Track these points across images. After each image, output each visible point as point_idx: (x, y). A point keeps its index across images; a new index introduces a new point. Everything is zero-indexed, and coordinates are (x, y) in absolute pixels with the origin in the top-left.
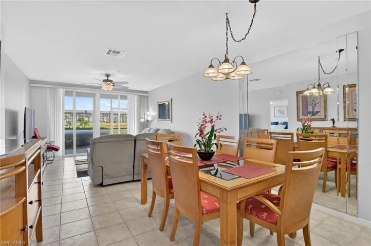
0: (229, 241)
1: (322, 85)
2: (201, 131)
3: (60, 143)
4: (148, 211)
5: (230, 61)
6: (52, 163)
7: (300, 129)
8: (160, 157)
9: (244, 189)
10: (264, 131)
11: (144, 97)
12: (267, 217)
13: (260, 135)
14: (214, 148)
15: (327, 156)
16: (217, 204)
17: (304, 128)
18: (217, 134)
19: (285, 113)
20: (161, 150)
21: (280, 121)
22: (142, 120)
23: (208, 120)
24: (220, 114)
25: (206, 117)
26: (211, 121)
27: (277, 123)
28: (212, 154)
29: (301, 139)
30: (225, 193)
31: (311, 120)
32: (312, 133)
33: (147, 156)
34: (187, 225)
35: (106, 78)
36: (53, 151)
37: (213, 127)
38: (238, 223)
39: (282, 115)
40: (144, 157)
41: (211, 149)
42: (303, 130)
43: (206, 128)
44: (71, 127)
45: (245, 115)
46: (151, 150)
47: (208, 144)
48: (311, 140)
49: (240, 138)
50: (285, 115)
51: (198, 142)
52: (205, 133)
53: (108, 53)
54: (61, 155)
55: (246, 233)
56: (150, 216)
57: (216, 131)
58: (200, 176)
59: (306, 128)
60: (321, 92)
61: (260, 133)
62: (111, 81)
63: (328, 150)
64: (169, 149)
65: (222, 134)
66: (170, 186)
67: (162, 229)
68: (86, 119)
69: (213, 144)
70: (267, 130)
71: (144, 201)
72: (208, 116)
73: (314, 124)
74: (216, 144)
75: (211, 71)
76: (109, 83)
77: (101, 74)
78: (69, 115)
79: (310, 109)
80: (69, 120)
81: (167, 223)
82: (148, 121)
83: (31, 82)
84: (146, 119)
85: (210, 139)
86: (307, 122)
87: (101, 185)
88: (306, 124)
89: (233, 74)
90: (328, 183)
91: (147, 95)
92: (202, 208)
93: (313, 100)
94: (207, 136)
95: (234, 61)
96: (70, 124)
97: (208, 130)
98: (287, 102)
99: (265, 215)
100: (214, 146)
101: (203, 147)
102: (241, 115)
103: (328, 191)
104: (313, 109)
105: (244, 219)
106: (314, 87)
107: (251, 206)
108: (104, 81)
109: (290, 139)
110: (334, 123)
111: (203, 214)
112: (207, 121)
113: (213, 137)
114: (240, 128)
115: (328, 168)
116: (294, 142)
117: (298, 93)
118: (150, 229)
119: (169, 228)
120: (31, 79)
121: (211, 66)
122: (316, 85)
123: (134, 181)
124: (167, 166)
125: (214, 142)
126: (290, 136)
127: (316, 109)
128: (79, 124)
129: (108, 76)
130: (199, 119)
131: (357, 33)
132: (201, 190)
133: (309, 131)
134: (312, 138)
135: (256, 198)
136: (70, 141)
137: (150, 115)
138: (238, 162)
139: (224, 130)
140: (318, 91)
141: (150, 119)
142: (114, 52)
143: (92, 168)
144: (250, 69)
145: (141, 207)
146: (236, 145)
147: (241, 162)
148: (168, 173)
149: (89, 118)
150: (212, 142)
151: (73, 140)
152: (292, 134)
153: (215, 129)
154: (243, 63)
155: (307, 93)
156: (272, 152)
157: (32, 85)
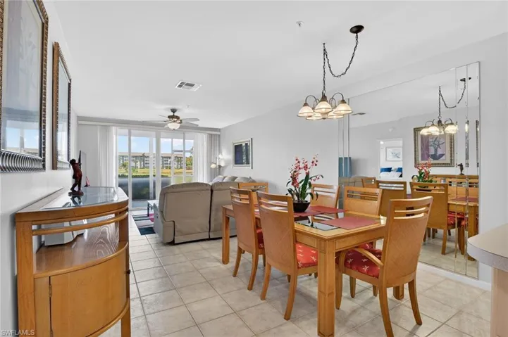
0: (327, 293)
1: (443, 123)
2: (294, 179)
4: (233, 270)
5: (328, 99)
7: (415, 177)
8: (249, 207)
9: (343, 240)
10: (371, 179)
11: (215, 137)
12: (368, 271)
13: (365, 184)
14: (308, 198)
15: (448, 210)
16: (313, 258)
17: (421, 175)
18: (312, 182)
19: (401, 156)
20: (250, 199)
21: (395, 166)
22: (213, 166)
23: (302, 165)
24: (316, 159)
25: (299, 162)
26: (306, 167)
27: (389, 170)
28: (307, 205)
29: (417, 190)
30: (323, 243)
31: (430, 166)
32: (431, 181)
33: (231, 207)
34: (277, 285)
35: (172, 114)
37: (307, 175)
38: (337, 279)
39: (397, 159)
40: (226, 209)
41: (306, 199)
42: (419, 178)
43: (299, 175)
45: (346, 158)
46: (236, 200)
47: (302, 194)
48: (430, 191)
49: (339, 187)
50: (401, 159)
51: (290, 191)
52: (299, 181)
53: (180, 86)
55: (346, 293)
56: (235, 275)
57: (311, 179)
58: (295, 226)
59: (423, 176)
60: (442, 130)
61: (366, 181)
62: (178, 118)
63: (449, 202)
64: (259, 198)
65: (317, 182)
66: (260, 239)
67: (250, 288)
69: (308, 194)
70: (374, 178)
71: (225, 260)
72: (301, 161)
73: (434, 171)
74: (311, 194)
75: (306, 111)
76: (176, 120)
77: (166, 109)
79: (432, 151)
81: (255, 282)
82: (220, 166)
83: (78, 117)
84: (218, 164)
85: (304, 187)
86: (425, 168)
87: (172, 243)
88: (423, 171)
89: (331, 114)
90: (448, 244)
91: (219, 133)
92: (298, 261)
93: (436, 140)
94: (301, 185)
95: (332, 98)
97: (301, 177)
98: (401, 142)
99: (366, 268)
100: (309, 196)
101: (296, 198)
102: (340, 159)
103: (448, 253)
104: (436, 151)
105: (344, 275)
106: (433, 125)
107: (351, 260)
108: (169, 117)
109: (402, 189)
110: (462, 169)
111: (298, 268)
112: (301, 167)
113: (308, 186)
114: (339, 176)
115: (448, 225)
116: (408, 193)
117: (416, 130)
118: (235, 289)
119: (258, 288)
121: (306, 104)
122: (436, 123)
123: (210, 239)
124: (256, 218)
125: (309, 191)
126: (403, 185)
127: (440, 152)
129: (174, 111)
130: (291, 165)
131: (479, 62)
132: (296, 242)
133: (427, 179)
134: (430, 188)
135: (357, 250)
137: (223, 159)
138: (337, 214)
139: (321, 177)
140: (438, 130)
141: (222, 164)
142: (187, 84)
143: (163, 222)
144: (351, 108)
145: (223, 266)
146: (334, 196)
147: (341, 215)
148: (257, 226)
150: (307, 192)
152: (405, 183)
153: (310, 176)
154: (343, 101)
155: (424, 132)
156: (377, 203)
157: (80, 122)
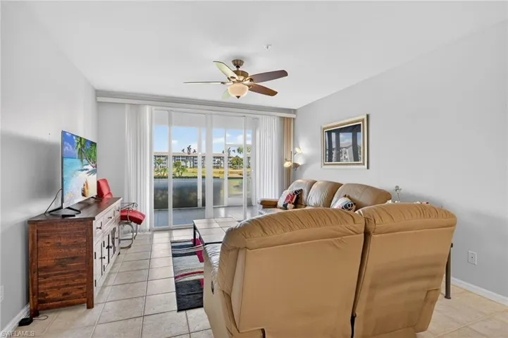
3: (146, 206)
6: (130, 247)
11: (288, 121)
22: (287, 164)
35: (236, 69)
36: (133, 223)
44: (165, 175)
54: (148, 227)
62: (246, 74)
68: (183, 164)
76: (241, 78)
78: (164, 158)
80: (164, 165)
82: (296, 166)
83: (98, 93)
84: (293, 162)
91: (293, 116)
96: (165, 170)
120: (97, 88)
128: (175, 169)
129: (238, 64)
136: (164, 196)
137: (303, 154)
141: (300, 162)
149: (186, 162)
151: (167, 195)
157: (100, 99)
